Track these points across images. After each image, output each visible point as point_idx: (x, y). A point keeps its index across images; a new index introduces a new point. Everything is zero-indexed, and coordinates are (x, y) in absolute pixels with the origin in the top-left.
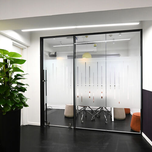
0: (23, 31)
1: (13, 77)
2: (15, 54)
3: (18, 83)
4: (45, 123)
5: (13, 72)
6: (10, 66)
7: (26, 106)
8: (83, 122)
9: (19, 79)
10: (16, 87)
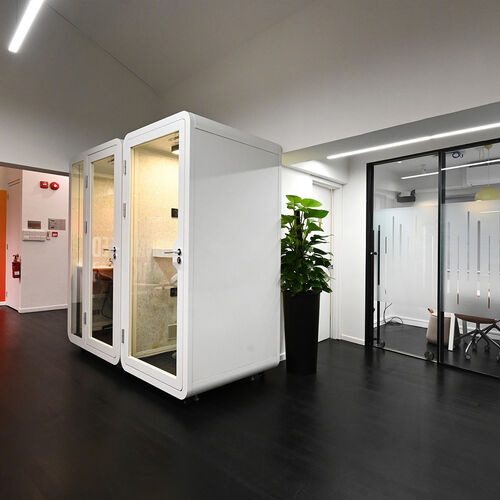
0: (330, 158)
1: (309, 239)
2: (312, 202)
3: (316, 250)
4: (375, 342)
5: (309, 231)
6: (304, 221)
7: (328, 290)
8: (468, 357)
9: (318, 242)
10: (313, 257)
